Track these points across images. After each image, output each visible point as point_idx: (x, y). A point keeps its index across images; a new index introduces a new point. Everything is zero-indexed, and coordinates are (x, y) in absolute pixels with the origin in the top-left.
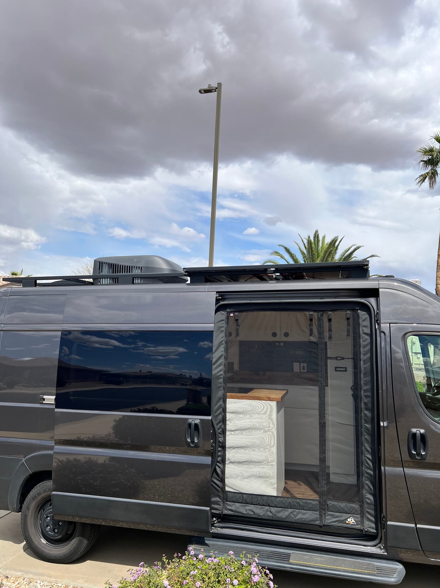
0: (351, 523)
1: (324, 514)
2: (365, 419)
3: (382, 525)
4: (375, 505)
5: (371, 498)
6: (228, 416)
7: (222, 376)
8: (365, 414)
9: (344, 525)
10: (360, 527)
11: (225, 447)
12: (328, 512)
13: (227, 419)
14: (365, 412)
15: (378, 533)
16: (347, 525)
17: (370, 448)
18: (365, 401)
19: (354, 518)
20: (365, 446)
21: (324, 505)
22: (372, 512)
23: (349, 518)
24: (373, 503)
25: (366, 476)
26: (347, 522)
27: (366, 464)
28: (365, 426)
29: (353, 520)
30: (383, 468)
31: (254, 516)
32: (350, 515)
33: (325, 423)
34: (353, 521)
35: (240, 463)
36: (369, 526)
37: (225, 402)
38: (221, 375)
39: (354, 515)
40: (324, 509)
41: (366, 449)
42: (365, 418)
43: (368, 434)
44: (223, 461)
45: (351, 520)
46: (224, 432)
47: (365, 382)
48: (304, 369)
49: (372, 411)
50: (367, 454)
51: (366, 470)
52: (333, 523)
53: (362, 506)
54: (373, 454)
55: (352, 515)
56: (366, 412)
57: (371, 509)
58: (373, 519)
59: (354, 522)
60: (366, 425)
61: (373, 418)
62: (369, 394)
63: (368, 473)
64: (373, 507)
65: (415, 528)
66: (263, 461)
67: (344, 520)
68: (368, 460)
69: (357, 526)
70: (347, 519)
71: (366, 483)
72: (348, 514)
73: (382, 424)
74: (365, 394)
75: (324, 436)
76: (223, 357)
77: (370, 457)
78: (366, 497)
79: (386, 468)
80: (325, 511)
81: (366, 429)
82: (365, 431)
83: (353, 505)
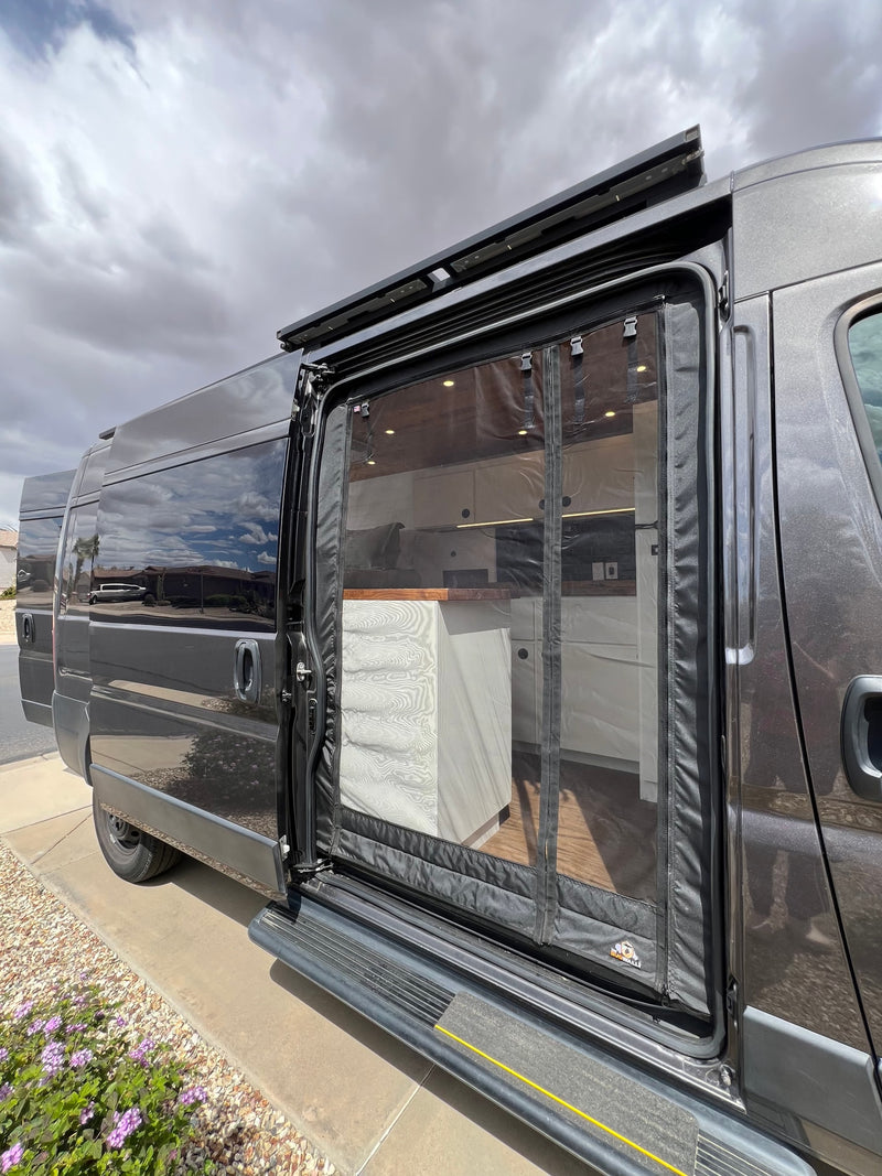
0: (624, 959)
1: (549, 911)
2: (676, 642)
3: (728, 1005)
4: (707, 925)
5: (695, 896)
6: (346, 639)
7: (335, 551)
8: (678, 627)
9: (606, 958)
10: (653, 980)
11: (340, 708)
12: (562, 909)
13: (344, 644)
14: (677, 622)
15: (713, 1016)
16: (612, 961)
17: (693, 736)
18: (678, 587)
19: (637, 948)
20: (677, 730)
21: (551, 886)
22: (699, 946)
23: (619, 941)
24: (701, 916)
25: (676, 825)
26: (613, 952)
27: (681, 790)
28: (679, 666)
29: (631, 950)
30: (731, 812)
31: (388, 874)
32: (625, 933)
33: (558, 658)
34: (632, 954)
35: (365, 746)
36: (687, 987)
37: (339, 607)
38: (334, 547)
39: (637, 937)
40: (550, 898)
41: (681, 741)
42: (678, 640)
43: (688, 694)
44: (336, 740)
45: (627, 952)
46: (336, 675)
47: (678, 526)
48: (612, 572)
49: (701, 620)
50: (683, 757)
51: (679, 806)
52: (573, 946)
53: (662, 917)
54: (701, 758)
55: (630, 935)
56: (682, 622)
57: (693, 933)
58: (702, 969)
59: (636, 958)
60: (678, 662)
61: (703, 640)
62: (692, 561)
63: (683, 817)
64: (701, 929)
65: (871, 1068)
66: (409, 749)
67: (605, 944)
68: (684, 776)
69: (644, 975)
70: (612, 944)
71: (677, 847)
72: (616, 929)
73: (731, 656)
74: (678, 564)
75: (555, 693)
76: (338, 509)
77: (693, 766)
78: (677, 890)
79: (744, 814)
80: (553, 905)
81: (679, 676)
82: (677, 682)
83: (635, 907)
